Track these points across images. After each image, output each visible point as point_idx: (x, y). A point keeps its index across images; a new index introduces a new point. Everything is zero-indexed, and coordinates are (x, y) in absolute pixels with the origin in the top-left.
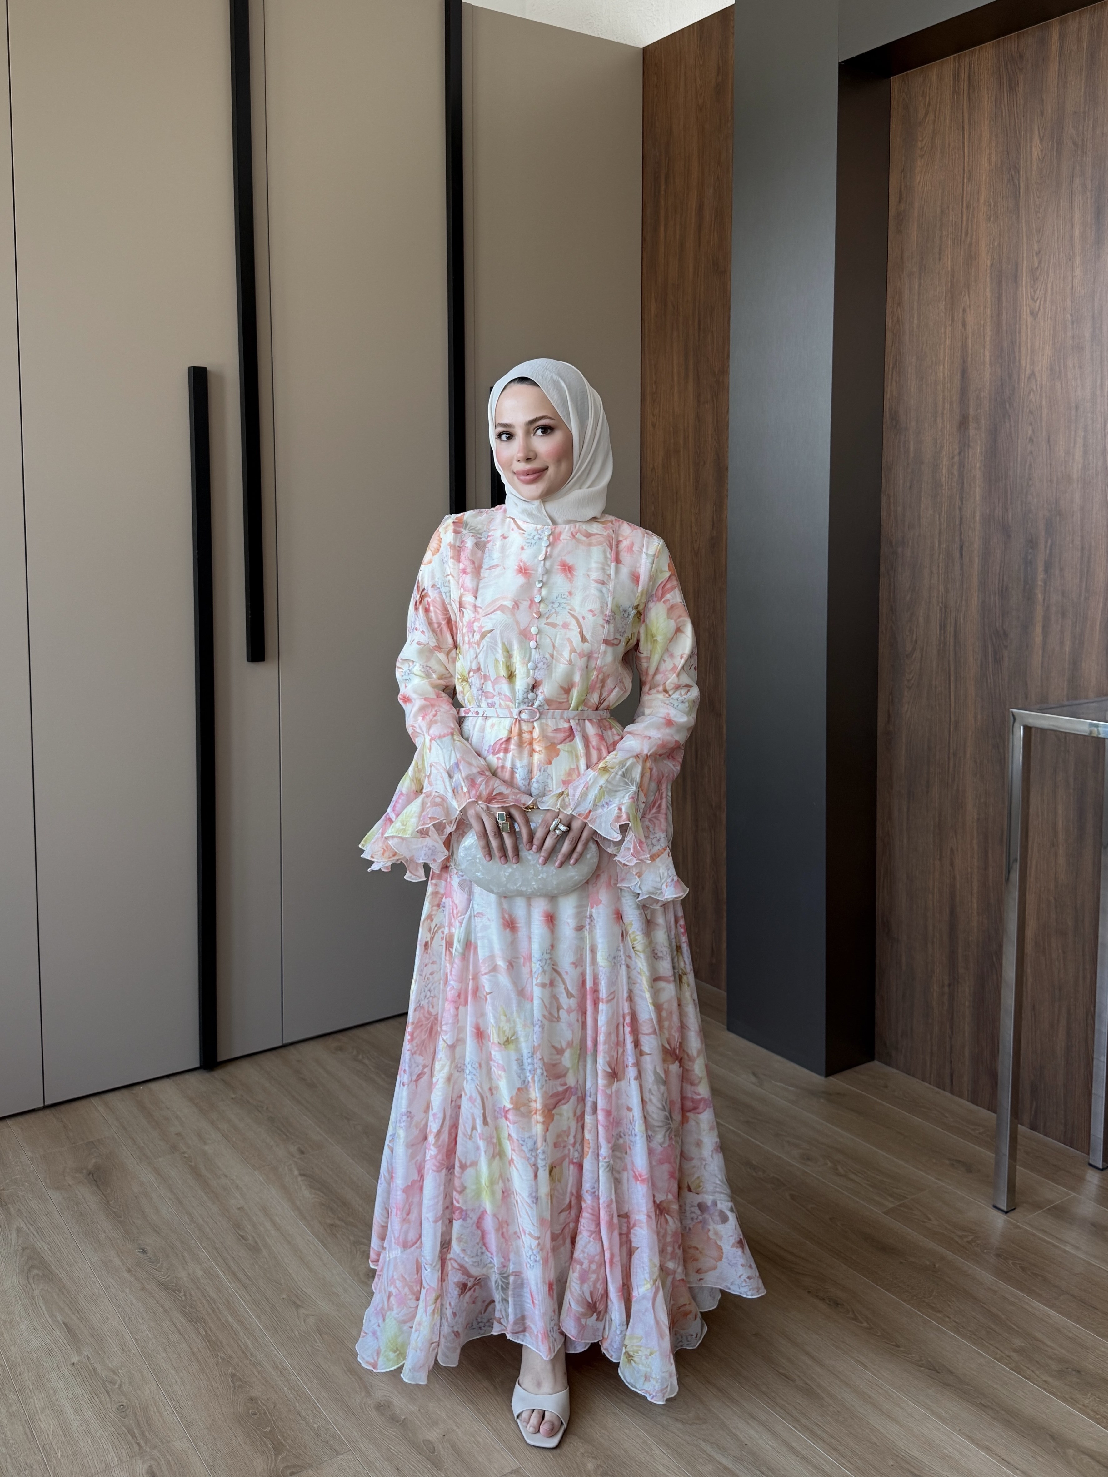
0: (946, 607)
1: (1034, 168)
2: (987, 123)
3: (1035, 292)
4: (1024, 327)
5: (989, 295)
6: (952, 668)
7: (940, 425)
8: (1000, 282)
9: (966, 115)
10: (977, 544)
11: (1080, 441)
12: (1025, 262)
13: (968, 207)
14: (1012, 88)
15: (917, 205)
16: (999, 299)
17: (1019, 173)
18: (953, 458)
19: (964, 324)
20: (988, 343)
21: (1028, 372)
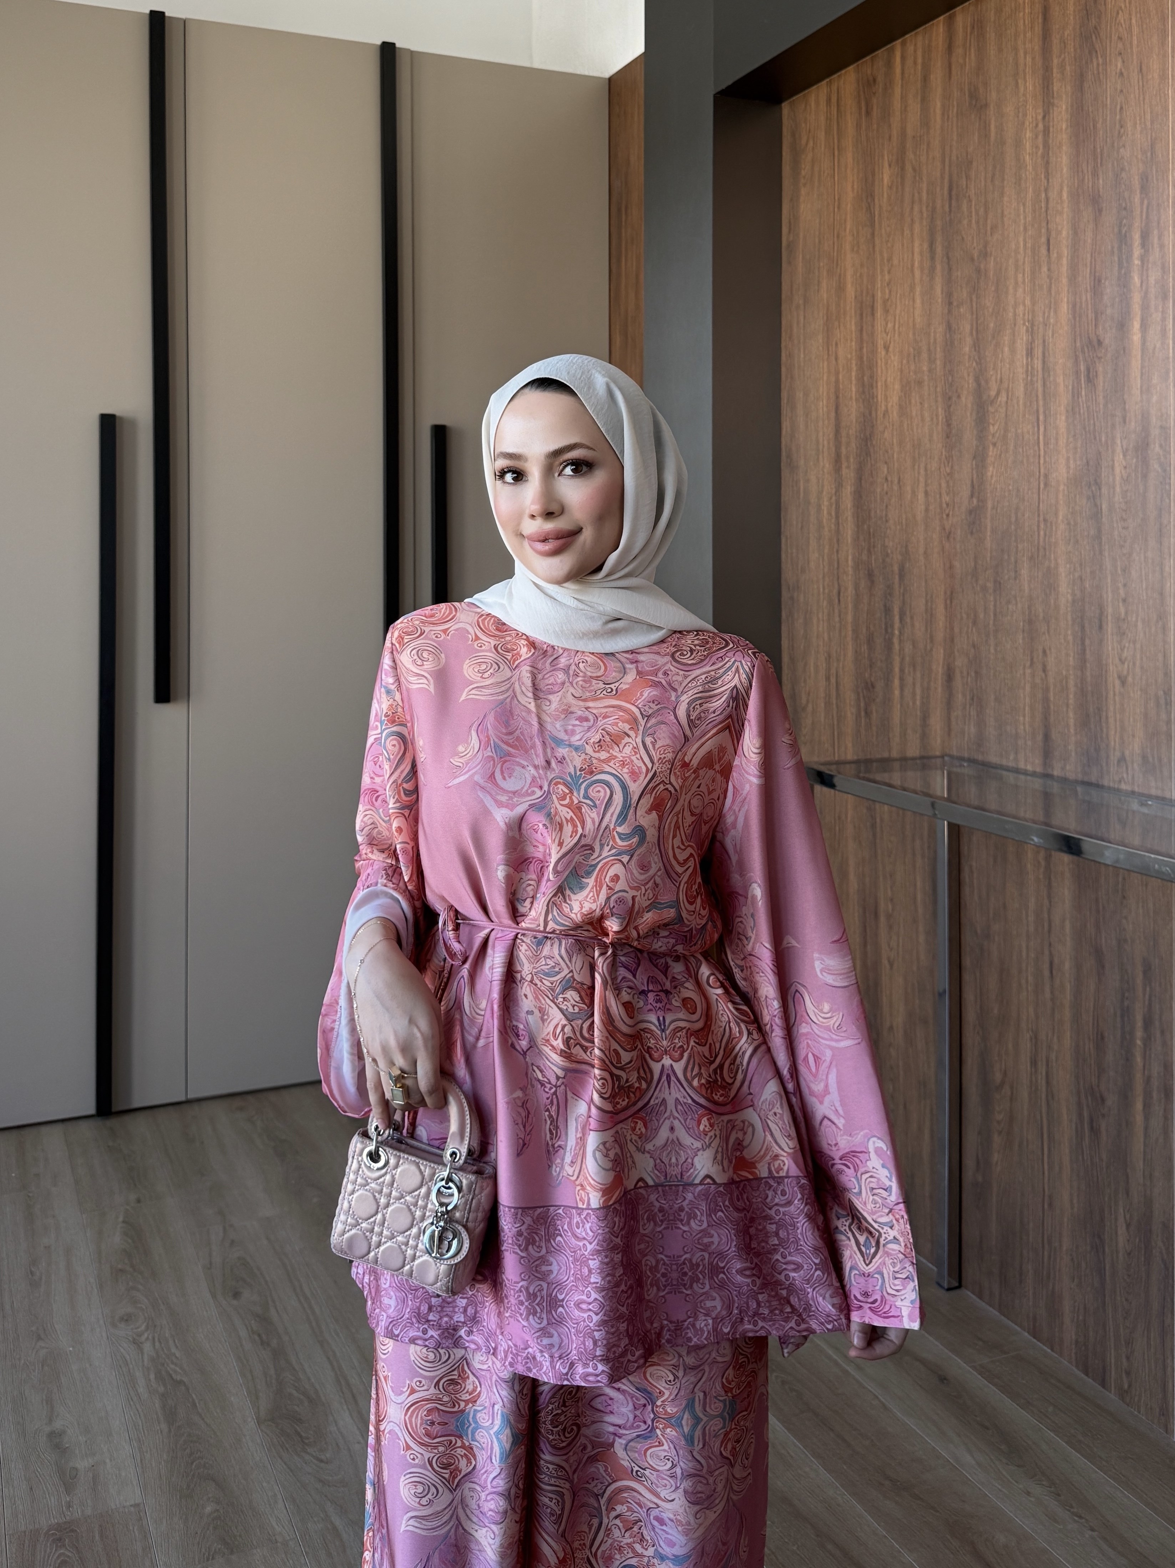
0: (829, 656)
1: (885, 195)
2: (851, 148)
3: (887, 324)
4: (879, 362)
5: (853, 328)
6: (836, 723)
7: (822, 464)
8: (861, 315)
9: (836, 141)
10: (851, 591)
11: (922, 479)
12: (879, 294)
13: (838, 237)
14: (868, 113)
15: (801, 235)
16: (861, 330)
17: (874, 200)
18: (831, 498)
19: (836, 359)
20: (853, 378)
21: (883, 408)
